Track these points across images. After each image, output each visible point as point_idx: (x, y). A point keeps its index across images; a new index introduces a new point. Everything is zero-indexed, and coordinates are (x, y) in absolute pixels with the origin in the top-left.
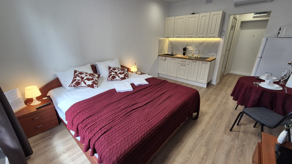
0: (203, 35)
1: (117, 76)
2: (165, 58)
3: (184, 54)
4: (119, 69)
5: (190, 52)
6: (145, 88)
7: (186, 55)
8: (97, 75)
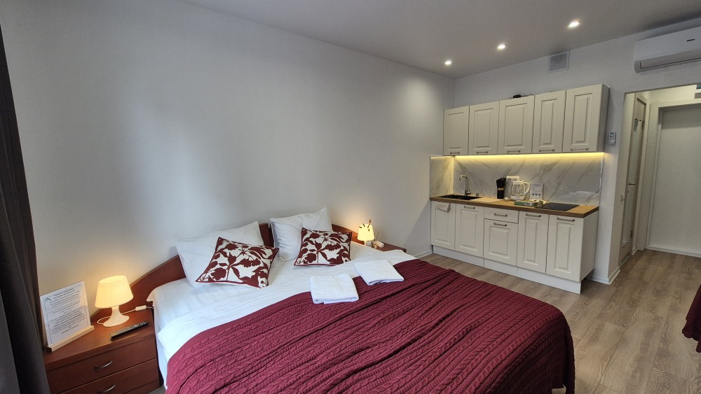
0: (552, 147)
1: (320, 254)
2: (447, 204)
3: (501, 195)
4: (327, 234)
5: (518, 190)
6: (393, 295)
7: (506, 198)
8: (269, 252)
